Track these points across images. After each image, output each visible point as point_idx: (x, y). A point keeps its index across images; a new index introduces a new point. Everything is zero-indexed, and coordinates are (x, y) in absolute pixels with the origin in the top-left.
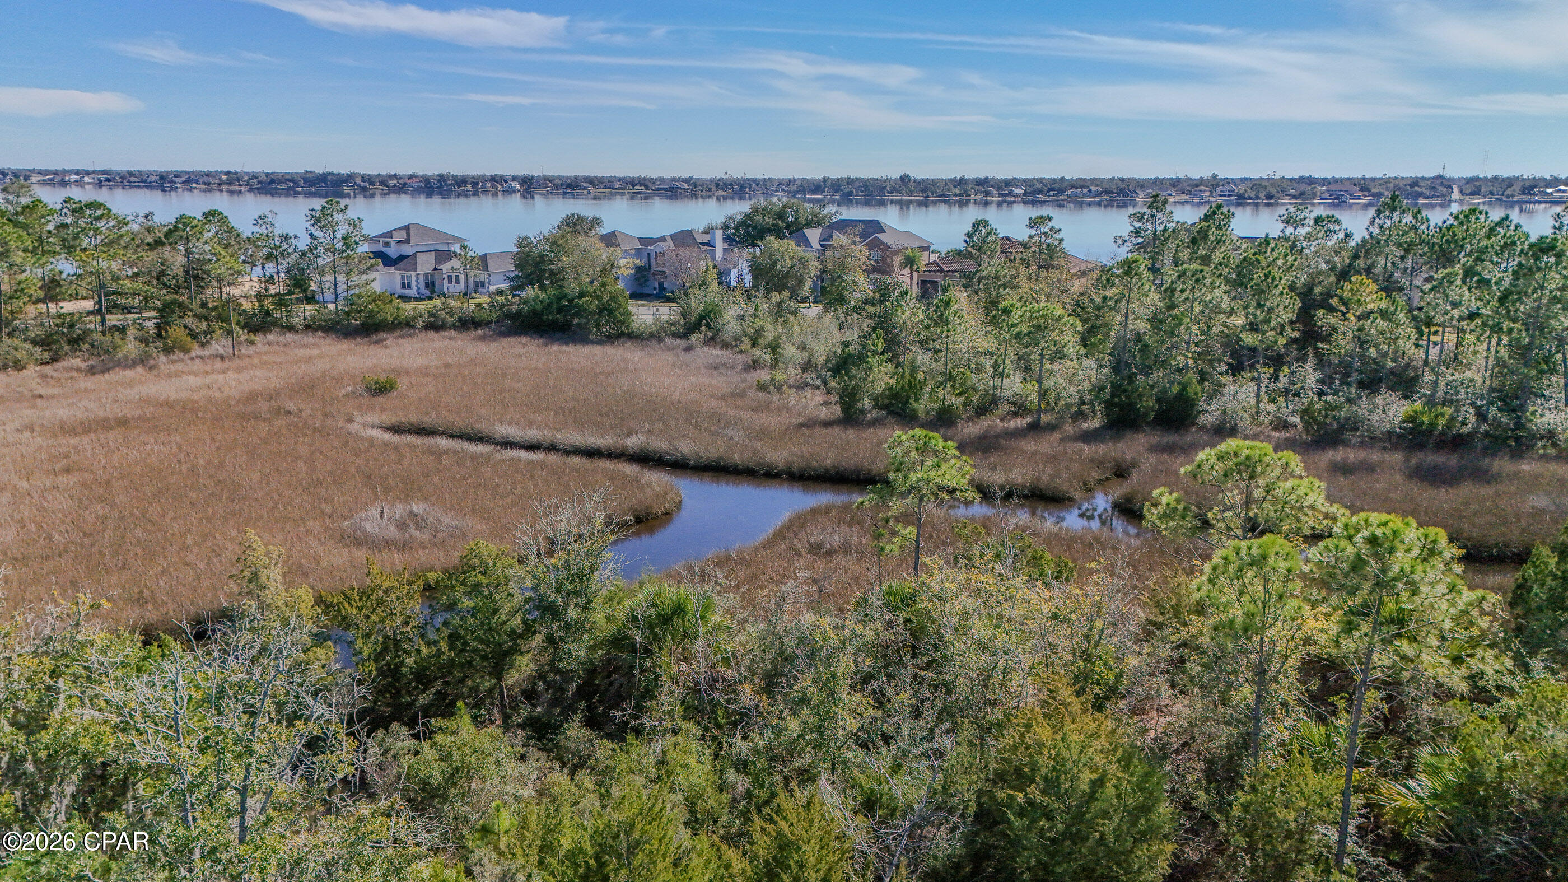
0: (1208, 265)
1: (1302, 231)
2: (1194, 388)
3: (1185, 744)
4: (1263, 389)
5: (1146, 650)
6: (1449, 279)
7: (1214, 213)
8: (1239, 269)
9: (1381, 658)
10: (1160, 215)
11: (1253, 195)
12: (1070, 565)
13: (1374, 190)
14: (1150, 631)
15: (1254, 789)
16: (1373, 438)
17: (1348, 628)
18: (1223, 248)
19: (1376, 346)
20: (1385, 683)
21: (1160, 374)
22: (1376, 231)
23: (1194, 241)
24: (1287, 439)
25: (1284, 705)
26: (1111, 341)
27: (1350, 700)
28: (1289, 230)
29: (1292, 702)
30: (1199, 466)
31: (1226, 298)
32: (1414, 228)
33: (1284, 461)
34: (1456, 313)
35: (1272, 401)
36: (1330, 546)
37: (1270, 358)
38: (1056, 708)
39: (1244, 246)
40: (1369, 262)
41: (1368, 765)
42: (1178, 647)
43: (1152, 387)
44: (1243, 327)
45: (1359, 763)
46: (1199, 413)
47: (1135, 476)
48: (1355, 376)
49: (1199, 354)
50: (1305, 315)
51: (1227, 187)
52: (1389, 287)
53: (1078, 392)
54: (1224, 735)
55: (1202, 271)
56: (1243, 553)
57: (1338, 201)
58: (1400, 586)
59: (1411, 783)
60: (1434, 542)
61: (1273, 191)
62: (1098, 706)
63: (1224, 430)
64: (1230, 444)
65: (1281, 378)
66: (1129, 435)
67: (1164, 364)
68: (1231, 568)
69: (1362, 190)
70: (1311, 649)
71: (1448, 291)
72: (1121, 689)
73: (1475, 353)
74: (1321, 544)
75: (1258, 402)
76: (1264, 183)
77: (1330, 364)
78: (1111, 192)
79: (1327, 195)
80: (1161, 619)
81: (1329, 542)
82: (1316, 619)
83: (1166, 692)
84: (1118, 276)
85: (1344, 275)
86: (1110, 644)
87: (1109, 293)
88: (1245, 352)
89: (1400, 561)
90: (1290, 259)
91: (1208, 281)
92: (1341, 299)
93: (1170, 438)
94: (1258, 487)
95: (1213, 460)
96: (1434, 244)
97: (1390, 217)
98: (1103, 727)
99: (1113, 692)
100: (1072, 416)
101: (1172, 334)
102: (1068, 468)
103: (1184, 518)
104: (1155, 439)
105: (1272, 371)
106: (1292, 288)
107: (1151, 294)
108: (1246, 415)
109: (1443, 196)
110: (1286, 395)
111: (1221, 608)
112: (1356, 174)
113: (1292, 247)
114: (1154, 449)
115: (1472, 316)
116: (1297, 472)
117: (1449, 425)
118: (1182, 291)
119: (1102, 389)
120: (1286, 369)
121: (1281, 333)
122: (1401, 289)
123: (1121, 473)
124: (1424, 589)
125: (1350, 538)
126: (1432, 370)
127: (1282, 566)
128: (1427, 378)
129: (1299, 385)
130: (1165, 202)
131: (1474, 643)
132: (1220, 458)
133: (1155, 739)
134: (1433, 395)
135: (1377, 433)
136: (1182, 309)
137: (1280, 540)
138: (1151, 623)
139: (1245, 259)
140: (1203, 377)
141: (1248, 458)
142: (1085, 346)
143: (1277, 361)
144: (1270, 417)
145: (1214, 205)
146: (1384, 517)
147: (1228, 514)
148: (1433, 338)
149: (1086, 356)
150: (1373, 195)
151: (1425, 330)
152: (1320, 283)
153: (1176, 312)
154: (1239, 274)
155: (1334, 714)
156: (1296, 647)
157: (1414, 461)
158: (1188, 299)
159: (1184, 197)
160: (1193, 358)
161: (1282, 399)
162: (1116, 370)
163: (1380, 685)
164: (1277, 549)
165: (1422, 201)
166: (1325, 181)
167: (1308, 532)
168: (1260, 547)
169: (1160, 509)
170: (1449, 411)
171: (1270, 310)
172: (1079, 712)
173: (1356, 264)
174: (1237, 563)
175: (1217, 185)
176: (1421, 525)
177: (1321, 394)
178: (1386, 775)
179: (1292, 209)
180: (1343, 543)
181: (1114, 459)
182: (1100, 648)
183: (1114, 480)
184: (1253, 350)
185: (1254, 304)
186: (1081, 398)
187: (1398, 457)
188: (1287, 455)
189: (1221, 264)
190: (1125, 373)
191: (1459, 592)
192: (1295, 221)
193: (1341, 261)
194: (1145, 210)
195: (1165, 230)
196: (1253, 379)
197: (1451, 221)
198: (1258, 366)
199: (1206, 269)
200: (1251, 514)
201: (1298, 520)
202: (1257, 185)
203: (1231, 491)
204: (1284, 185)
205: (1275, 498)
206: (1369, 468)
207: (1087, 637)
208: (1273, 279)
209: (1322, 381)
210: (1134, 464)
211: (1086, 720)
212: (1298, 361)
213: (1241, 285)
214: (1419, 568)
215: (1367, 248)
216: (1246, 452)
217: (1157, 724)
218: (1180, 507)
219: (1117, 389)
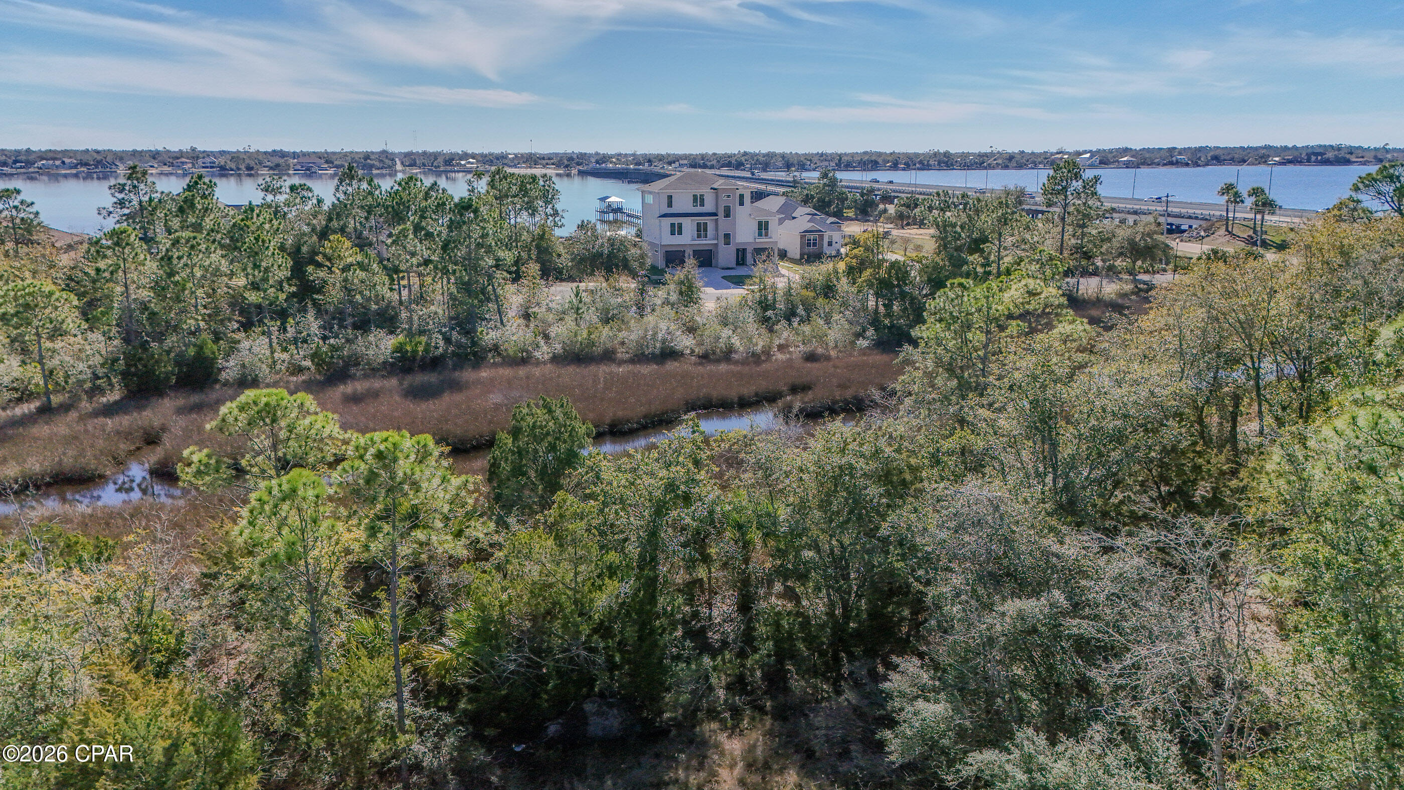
0: (201, 232)
1: (281, 198)
2: (210, 347)
3: (259, 676)
4: (275, 341)
5: (205, 603)
6: (403, 234)
7: (196, 183)
8: (230, 234)
9: (404, 550)
10: (142, 186)
11: (233, 166)
12: (110, 542)
13: (336, 163)
14: (207, 583)
15: (322, 694)
16: (373, 369)
17: (373, 531)
18: (212, 216)
19: (361, 293)
20: (411, 568)
21: (174, 339)
22: (342, 197)
23: (181, 210)
24: (304, 382)
25: (338, 611)
26: (116, 313)
27: (388, 591)
28: (270, 198)
29: (343, 607)
30: (223, 420)
31: (223, 262)
32: (370, 193)
33: (299, 402)
34: (414, 261)
35: (285, 350)
36: (347, 468)
37: (275, 312)
38: (115, 691)
39: (231, 213)
40: (342, 223)
41: (411, 638)
42: (237, 591)
43: (168, 352)
44: (245, 287)
45: (403, 639)
46: (220, 370)
47: (166, 439)
48: (350, 321)
49: (209, 315)
50: (298, 271)
51: (208, 160)
52: (362, 244)
53: (89, 367)
54: (289, 657)
55: (195, 238)
56: (275, 491)
57: (309, 172)
58: (406, 487)
59: (444, 640)
60: (425, 446)
61: (252, 164)
62: (162, 672)
63: (247, 381)
64: (249, 394)
65: (289, 329)
66: (153, 400)
67: (176, 328)
68: (267, 507)
69: (327, 162)
70: (350, 558)
71: (405, 243)
72: (184, 648)
73: (434, 291)
74: (339, 468)
75: (272, 353)
76: (242, 156)
77: (327, 312)
78: (86, 164)
79: (299, 167)
80: (215, 569)
81: (346, 464)
82: (349, 531)
83: (232, 636)
84: (109, 248)
85: (324, 235)
86: (163, 609)
87: (102, 264)
88: (253, 309)
89: (403, 467)
90: (275, 223)
91: (203, 247)
92: (325, 255)
93: (195, 398)
94: (281, 429)
95: (236, 412)
96: (387, 207)
97: (350, 185)
98: (169, 692)
99: (176, 654)
100: (86, 392)
101: (178, 300)
102: (92, 446)
103: (217, 471)
104: (181, 402)
105: (279, 323)
106: (282, 248)
107: (147, 262)
108: (264, 366)
109: (390, 167)
110: (296, 344)
111: (265, 545)
112: (320, 149)
113: (276, 213)
114: (180, 411)
115: (427, 262)
116: (312, 409)
117: (426, 350)
118: (179, 258)
119: (115, 360)
120: (291, 320)
121: (282, 290)
122: (370, 244)
123: (151, 439)
124: (424, 485)
125: (361, 457)
126: (407, 308)
127: (311, 493)
128: (404, 315)
129: (305, 333)
130: (145, 173)
131: (469, 516)
132: (242, 409)
133: (229, 683)
134: (410, 328)
135: (375, 365)
136: (183, 275)
137: (306, 472)
138: (205, 575)
139: (234, 225)
140: (217, 337)
141: (267, 404)
142: (87, 320)
143: (282, 315)
144: (286, 364)
145: (195, 176)
146: (385, 434)
147: (260, 459)
148: (402, 283)
149: (91, 329)
150: (337, 167)
151: (395, 276)
152: (305, 242)
153: (177, 278)
154: (232, 239)
155: (379, 605)
156: (338, 560)
157: (406, 383)
158: (186, 265)
159: (166, 169)
160: (203, 320)
161: (293, 347)
162: (127, 340)
163: (408, 571)
164: (304, 480)
165: (375, 172)
166: (295, 155)
167: (332, 459)
168: (289, 482)
169: (194, 468)
170: (424, 339)
171: (267, 270)
172: (140, 686)
173: (331, 225)
174: (271, 503)
175: (198, 158)
176: (412, 435)
177: (325, 338)
178: (425, 641)
179: (268, 179)
180: (357, 463)
181: (142, 428)
182: (154, 617)
183: (146, 449)
184: (259, 307)
185: (250, 265)
186: (94, 373)
187: (394, 382)
188: (301, 396)
189: (212, 231)
190: (137, 343)
191: (449, 481)
192: (273, 190)
193: (320, 222)
194: (124, 181)
195: (151, 200)
196: (263, 333)
197: (396, 187)
198: (266, 321)
199: (199, 236)
200: (280, 454)
201: (322, 450)
202: (235, 157)
203: (258, 437)
204: (260, 157)
205: (298, 436)
206: (375, 394)
207: (139, 611)
208: (263, 241)
209: (323, 327)
210: (164, 429)
211: (150, 692)
212: (299, 311)
213: (236, 248)
214: (417, 469)
215: (338, 211)
216: (264, 400)
217: (228, 667)
218: (213, 461)
219: (131, 359)
